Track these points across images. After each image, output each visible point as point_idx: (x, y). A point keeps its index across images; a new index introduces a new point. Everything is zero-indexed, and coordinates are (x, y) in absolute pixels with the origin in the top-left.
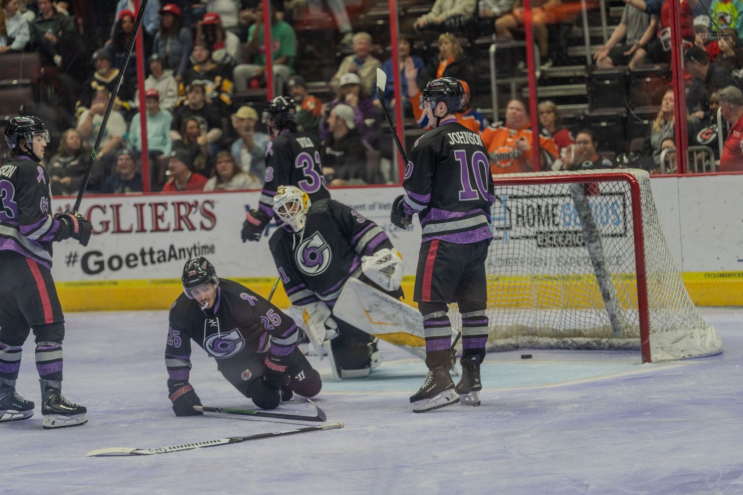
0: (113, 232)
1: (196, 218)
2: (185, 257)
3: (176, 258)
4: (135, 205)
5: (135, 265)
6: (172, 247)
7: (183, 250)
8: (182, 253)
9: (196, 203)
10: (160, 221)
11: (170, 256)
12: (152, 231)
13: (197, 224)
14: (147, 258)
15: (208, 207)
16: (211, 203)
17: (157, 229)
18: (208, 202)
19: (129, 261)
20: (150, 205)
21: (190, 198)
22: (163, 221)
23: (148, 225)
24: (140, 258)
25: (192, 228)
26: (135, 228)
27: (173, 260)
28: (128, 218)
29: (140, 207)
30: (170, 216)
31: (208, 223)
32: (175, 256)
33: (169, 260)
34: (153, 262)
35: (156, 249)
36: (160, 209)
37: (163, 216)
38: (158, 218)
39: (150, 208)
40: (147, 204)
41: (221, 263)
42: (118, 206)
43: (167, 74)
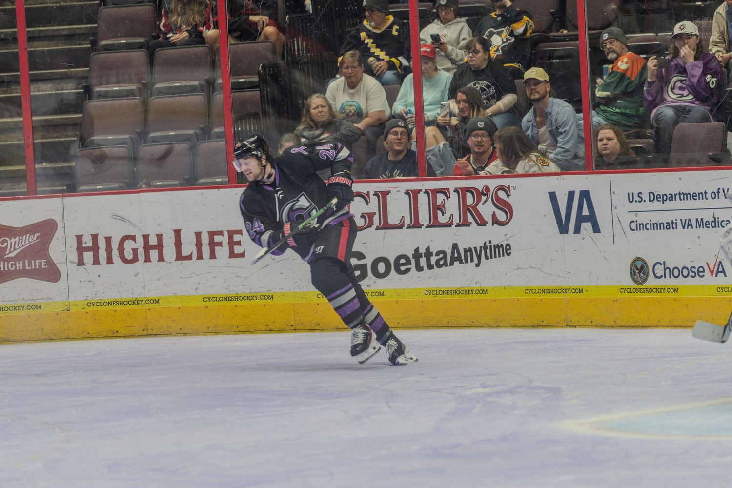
0: (378, 228)
1: (487, 209)
2: (472, 261)
3: (461, 263)
4: (407, 193)
5: (408, 270)
6: (455, 247)
7: (470, 250)
8: (469, 254)
9: (487, 189)
10: (439, 212)
11: (453, 259)
12: (428, 226)
13: (488, 218)
14: (423, 261)
15: (502, 195)
16: (506, 189)
17: (434, 224)
18: (501, 188)
19: (400, 265)
20: (426, 192)
21: (479, 184)
22: (443, 214)
23: (424, 218)
24: (413, 261)
25: (482, 223)
26: (407, 222)
27: (456, 263)
28: (398, 208)
29: (413, 195)
30: (452, 206)
31: (501, 216)
32: (459, 259)
33: (452, 264)
34: (430, 267)
35: (434, 250)
36: (440, 197)
37: (444, 206)
38: (436, 209)
39: (426, 195)
40: (423, 190)
41: (519, 268)
42: (386, 194)
43: (458, 19)
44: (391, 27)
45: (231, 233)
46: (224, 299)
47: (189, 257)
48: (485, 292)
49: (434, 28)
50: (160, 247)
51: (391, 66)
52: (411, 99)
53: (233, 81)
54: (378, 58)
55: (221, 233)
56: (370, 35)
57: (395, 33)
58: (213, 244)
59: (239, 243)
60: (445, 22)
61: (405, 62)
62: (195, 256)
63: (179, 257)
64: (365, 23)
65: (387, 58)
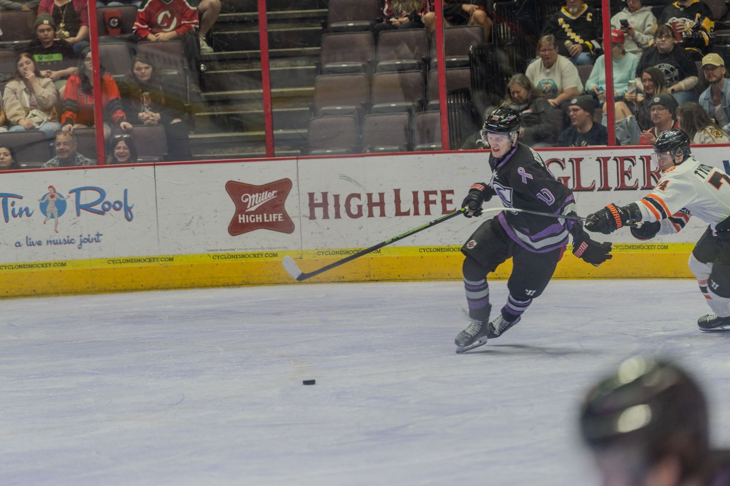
4: (598, 159)
10: (626, 177)
12: (616, 189)
17: (622, 187)
20: (615, 159)
22: (630, 178)
23: (613, 182)
26: (598, 185)
28: (590, 173)
29: (603, 162)
30: (638, 172)
36: (627, 164)
37: (630, 172)
38: (624, 174)
39: (615, 162)
40: (612, 158)
41: (696, 227)
42: (579, 160)
43: (644, 8)
44: (585, 14)
45: (444, 193)
46: (438, 250)
47: (407, 214)
48: (666, 247)
49: (623, 15)
50: (381, 204)
51: (585, 49)
52: (603, 77)
53: (447, 60)
54: (573, 41)
55: (435, 193)
56: (567, 20)
57: (589, 19)
58: (428, 202)
59: (450, 202)
60: (633, 10)
61: (597, 45)
62: (412, 212)
63: (399, 213)
64: (563, 10)
65: (581, 41)
